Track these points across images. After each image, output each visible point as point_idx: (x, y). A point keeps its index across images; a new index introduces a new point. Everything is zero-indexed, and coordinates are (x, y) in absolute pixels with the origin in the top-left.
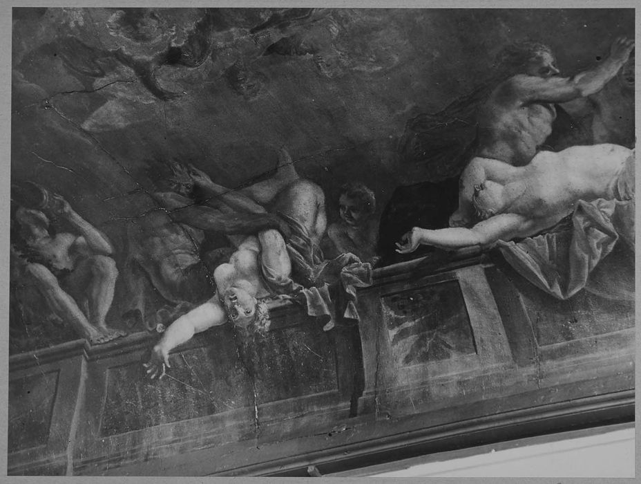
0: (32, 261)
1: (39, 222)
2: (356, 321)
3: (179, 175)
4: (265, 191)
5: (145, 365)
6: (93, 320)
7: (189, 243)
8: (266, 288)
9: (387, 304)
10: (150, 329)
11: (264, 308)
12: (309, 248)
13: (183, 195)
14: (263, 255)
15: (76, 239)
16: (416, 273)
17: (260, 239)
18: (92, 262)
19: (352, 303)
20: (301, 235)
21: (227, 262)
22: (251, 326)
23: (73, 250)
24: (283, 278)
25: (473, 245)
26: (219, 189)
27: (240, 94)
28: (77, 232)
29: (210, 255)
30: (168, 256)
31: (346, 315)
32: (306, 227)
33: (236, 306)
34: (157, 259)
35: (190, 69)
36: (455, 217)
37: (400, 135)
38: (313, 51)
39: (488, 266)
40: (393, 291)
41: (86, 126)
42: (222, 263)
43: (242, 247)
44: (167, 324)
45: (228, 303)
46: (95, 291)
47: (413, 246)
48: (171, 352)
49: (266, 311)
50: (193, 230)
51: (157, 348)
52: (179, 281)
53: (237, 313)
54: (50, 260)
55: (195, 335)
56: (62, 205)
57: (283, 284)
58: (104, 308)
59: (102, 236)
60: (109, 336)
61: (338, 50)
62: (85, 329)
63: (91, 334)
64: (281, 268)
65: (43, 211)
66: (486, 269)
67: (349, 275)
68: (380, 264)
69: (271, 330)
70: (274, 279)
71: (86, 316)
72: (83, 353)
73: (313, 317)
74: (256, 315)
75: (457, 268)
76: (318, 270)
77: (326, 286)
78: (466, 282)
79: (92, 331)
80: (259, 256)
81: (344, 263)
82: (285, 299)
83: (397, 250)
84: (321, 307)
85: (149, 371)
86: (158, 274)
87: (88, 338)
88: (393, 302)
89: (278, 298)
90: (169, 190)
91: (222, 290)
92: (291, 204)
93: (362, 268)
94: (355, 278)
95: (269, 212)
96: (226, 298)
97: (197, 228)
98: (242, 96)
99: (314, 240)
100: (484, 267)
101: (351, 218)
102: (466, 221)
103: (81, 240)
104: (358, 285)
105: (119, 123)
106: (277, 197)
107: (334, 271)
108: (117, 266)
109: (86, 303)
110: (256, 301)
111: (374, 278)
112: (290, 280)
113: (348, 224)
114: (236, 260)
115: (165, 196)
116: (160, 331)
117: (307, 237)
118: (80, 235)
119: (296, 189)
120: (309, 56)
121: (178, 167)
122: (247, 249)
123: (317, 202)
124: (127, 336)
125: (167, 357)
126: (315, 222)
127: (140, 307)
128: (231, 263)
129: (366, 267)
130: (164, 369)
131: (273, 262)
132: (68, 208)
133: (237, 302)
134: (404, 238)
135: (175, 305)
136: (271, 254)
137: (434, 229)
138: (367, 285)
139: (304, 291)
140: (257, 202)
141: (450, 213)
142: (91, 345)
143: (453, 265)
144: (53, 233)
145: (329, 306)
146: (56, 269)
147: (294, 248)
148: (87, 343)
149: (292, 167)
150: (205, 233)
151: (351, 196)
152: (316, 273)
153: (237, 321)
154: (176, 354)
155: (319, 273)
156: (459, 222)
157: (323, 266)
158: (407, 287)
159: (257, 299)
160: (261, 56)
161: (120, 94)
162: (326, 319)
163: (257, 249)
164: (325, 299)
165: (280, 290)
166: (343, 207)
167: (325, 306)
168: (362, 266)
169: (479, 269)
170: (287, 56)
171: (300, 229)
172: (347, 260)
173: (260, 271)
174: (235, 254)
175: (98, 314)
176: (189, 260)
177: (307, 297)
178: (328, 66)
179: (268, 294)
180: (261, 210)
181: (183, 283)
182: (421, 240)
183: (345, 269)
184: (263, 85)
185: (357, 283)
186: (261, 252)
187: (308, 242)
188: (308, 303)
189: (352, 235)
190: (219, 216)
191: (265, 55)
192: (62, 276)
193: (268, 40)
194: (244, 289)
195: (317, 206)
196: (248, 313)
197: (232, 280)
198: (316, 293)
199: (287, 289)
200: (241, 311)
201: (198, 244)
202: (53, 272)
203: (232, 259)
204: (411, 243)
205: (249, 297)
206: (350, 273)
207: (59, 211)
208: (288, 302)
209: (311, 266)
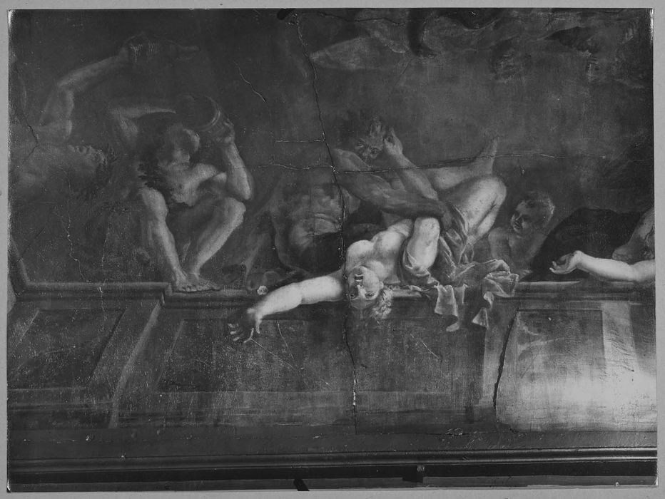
0: (150, 185)
1: (187, 146)
2: (484, 328)
3: (374, 137)
4: (448, 178)
5: (230, 325)
6: (186, 265)
7: (338, 210)
8: (399, 275)
9: (523, 319)
10: (250, 289)
11: (389, 294)
12: (462, 244)
13: (363, 158)
14: (411, 241)
15: (217, 174)
16: (563, 295)
17: (416, 225)
18: (219, 203)
19: (485, 310)
20: (459, 230)
21: (369, 239)
22: (369, 309)
23: (206, 185)
24: (422, 269)
25: (627, 281)
26: (404, 162)
27: (494, 71)
28: (223, 166)
29: (354, 228)
30: (307, 218)
31: (475, 321)
32: (469, 224)
33: (359, 286)
34: (294, 218)
35: (466, 30)
36: (621, 251)
37: (613, 158)
38: (594, 50)
39: (635, 304)
40: (533, 307)
41: (315, 57)
42: (362, 239)
43: (392, 228)
44: (272, 288)
45: (351, 281)
46: (205, 234)
47: (569, 268)
48: (266, 318)
49: (390, 298)
50: (351, 197)
51: (250, 311)
52: (305, 246)
53: (356, 293)
54: (172, 190)
55: (300, 306)
56: (226, 134)
57: (419, 275)
58: (205, 256)
59: (248, 178)
60: (198, 287)
61: (618, 57)
62: (174, 273)
63: (178, 279)
64: (423, 258)
65: (200, 134)
66: (632, 306)
67: (492, 282)
68: (528, 278)
69: (388, 319)
70: (411, 268)
71: (180, 259)
72: (160, 298)
73: (438, 315)
74: (377, 299)
75: (604, 299)
76: (462, 270)
77: (464, 287)
78: (609, 315)
79: (180, 277)
80: (405, 242)
81: (492, 269)
82: (415, 291)
83: (551, 269)
84: (451, 307)
85: (232, 333)
86: (286, 234)
87: (173, 283)
88: (530, 318)
89: (408, 288)
90: (352, 149)
91: (349, 267)
92: (467, 196)
93: (508, 278)
94: (498, 286)
95: (440, 199)
96: (351, 275)
97: (356, 196)
98: (493, 75)
99: (471, 240)
100: (631, 304)
101: (519, 226)
102: (630, 256)
103: (223, 176)
104: (498, 294)
105: (352, 65)
106: (458, 187)
107: (478, 275)
108: (245, 215)
109: (187, 246)
110: (382, 286)
111: (517, 291)
112: (428, 273)
113: (513, 231)
114: (379, 240)
115: (344, 154)
116: (261, 294)
117: (466, 234)
118: (224, 172)
119: (482, 183)
120: (588, 54)
121: (378, 129)
122: (396, 231)
123: (494, 202)
124: (218, 290)
125: (259, 321)
126: (481, 222)
127: (248, 263)
128: (372, 242)
129: (514, 278)
130: (252, 334)
131: (418, 250)
132: (230, 139)
133: (362, 283)
134: (563, 258)
135: (289, 270)
136: (419, 243)
137: (596, 257)
138: (508, 296)
139: (439, 287)
140: (434, 187)
141: (618, 245)
142: (173, 291)
143: (600, 295)
144: (195, 161)
145: (460, 308)
146: (174, 201)
147: (447, 242)
148: (170, 288)
149: (492, 160)
150: (361, 204)
151: (531, 206)
152: (458, 272)
153: (353, 302)
154: (271, 321)
155: (462, 273)
156: (622, 256)
157: (468, 267)
158: (548, 306)
159: (385, 284)
160: (542, 39)
161: (377, 34)
162: (452, 320)
163: (406, 234)
164: (458, 299)
165: (413, 281)
166: (517, 214)
167: (456, 306)
168: (509, 276)
169: (625, 305)
170: (567, 47)
171: (462, 225)
172: (497, 266)
173: (400, 257)
174: (381, 234)
175: (195, 261)
176: (329, 227)
177: (440, 294)
178: (597, 69)
179: (398, 282)
180: (432, 195)
181: (308, 249)
182: (579, 264)
183: (491, 275)
184: (522, 69)
185: (498, 291)
186: (410, 238)
187: (464, 239)
188: (439, 300)
189: (512, 243)
190: (387, 190)
191: (546, 39)
192: (175, 210)
193: (562, 24)
194: (374, 270)
195: (492, 206)
196: (369, 295)
197: (365, 259)
198: (450, 292)
199: (421, 281)
200: (362, 292)
201: (348, 214)
202: (167, 203)
203: (375, 238)
204: (568, 264)
205: (377, 280)
206: (494, 280)
207: (218, 139)
208: (417, 294)
209: (456, 264)
